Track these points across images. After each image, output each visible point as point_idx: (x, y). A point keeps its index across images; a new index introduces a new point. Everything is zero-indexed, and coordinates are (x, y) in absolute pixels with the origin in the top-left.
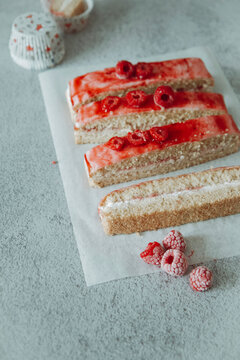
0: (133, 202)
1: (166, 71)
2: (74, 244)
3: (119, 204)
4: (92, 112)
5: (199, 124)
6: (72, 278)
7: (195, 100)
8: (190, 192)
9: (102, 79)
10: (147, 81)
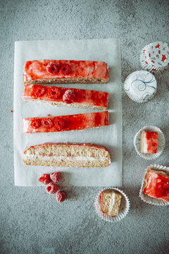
0: (39, 157)
1: (80, 71)
2: (13, 163)
3: (32, 156)
4: (30, 93)
5: (85, 119)
6: (9, 180)
7: (89, 99)
8: (68, 158)
9: (41, 68)
10: (66, 77)
